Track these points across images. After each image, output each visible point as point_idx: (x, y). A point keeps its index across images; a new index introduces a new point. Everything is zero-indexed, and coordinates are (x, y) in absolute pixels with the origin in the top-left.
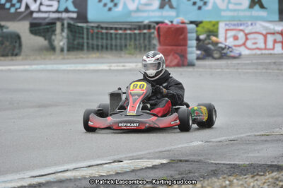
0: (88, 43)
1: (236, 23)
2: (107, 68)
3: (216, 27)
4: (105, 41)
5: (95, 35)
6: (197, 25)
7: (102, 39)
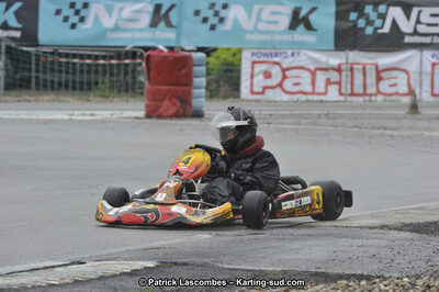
0: (37, 78)
1: (268, 51)
2: (68, 117)
3: (237, 57)
4: (64, 75)
5: (48, 66)
6: (208, 55)
7: (60, 72)
